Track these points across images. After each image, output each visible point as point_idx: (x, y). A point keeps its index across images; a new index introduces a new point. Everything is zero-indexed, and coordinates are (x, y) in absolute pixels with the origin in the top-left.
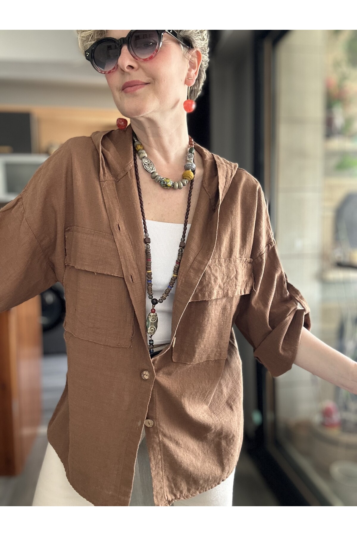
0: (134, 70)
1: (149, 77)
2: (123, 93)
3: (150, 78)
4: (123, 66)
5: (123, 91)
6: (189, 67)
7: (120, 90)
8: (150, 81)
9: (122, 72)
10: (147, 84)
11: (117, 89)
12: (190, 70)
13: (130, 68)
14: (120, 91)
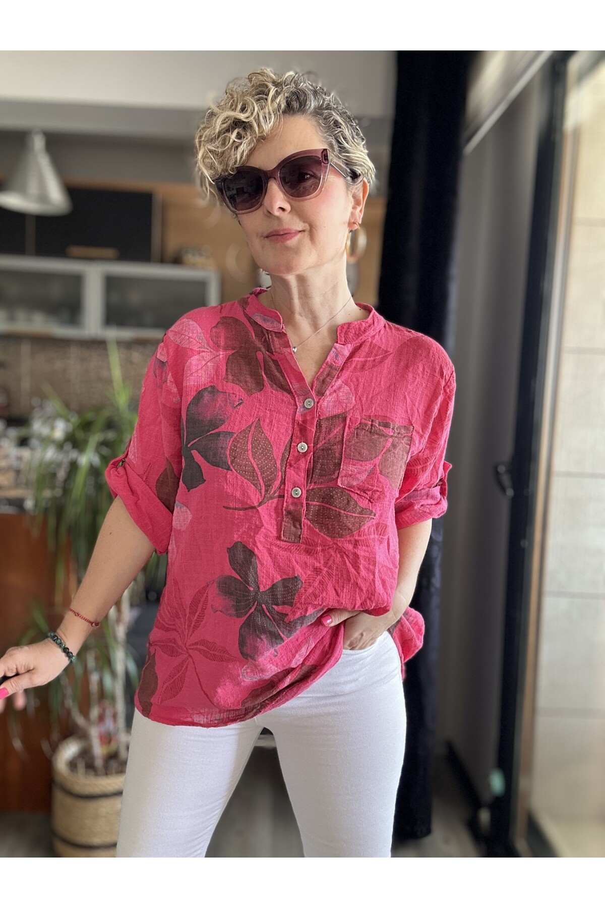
0: (286, 213)
1: (304, 222)
2: (267, 241)
3: (307, 225)
4: (272, 207)
5: (266, 239)
6: (353, 204)
7: (262, 236)
8: (304, 229)
9: (269, 214)
10: (300, 231)
11: (257, 234)
12: (354, 208)
13: (281, 211)
14: (262, 238)
